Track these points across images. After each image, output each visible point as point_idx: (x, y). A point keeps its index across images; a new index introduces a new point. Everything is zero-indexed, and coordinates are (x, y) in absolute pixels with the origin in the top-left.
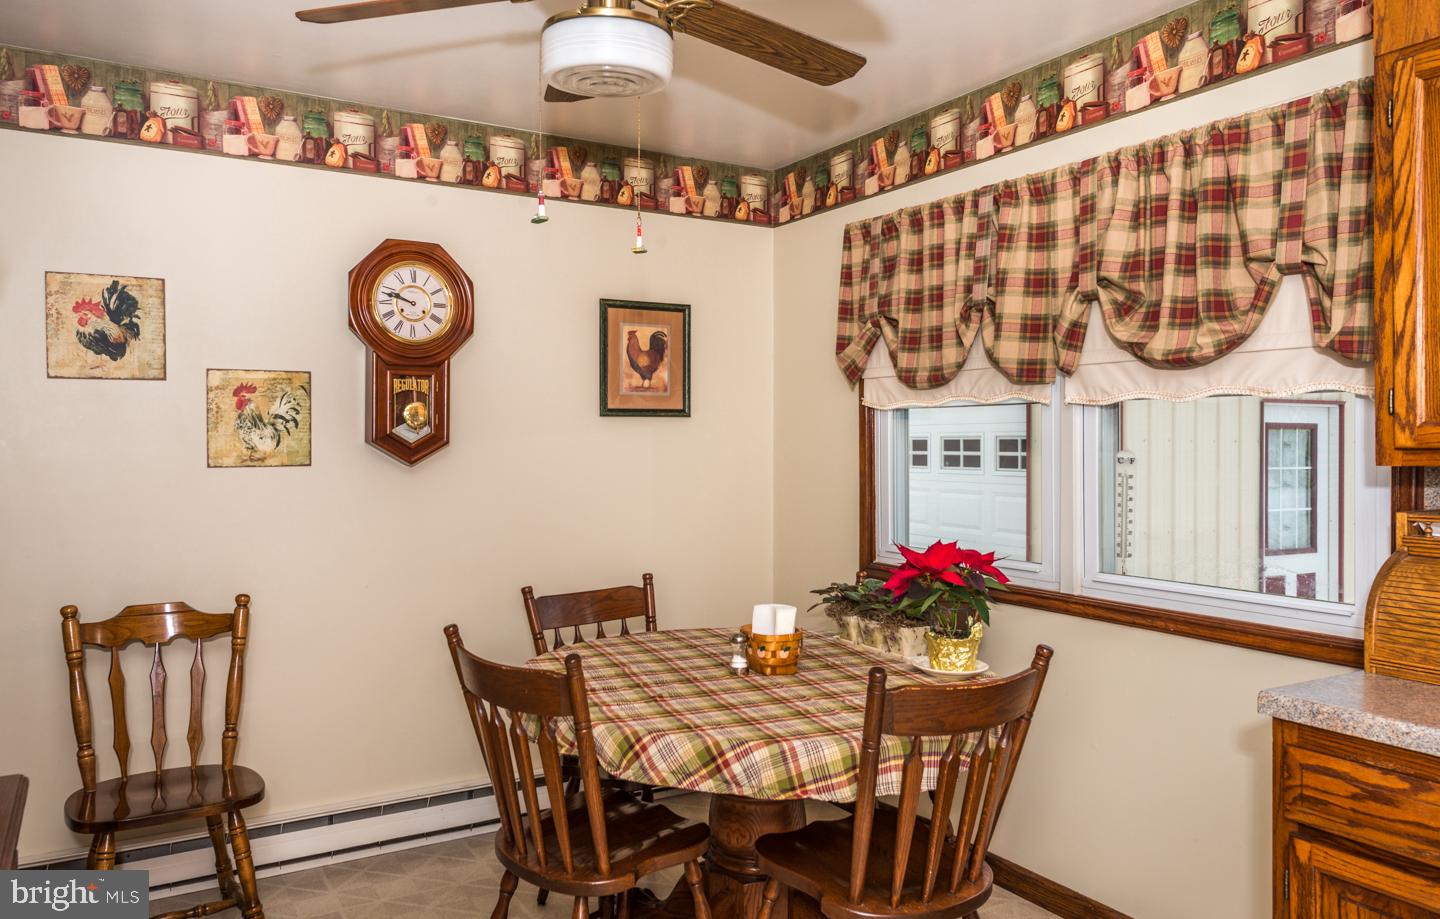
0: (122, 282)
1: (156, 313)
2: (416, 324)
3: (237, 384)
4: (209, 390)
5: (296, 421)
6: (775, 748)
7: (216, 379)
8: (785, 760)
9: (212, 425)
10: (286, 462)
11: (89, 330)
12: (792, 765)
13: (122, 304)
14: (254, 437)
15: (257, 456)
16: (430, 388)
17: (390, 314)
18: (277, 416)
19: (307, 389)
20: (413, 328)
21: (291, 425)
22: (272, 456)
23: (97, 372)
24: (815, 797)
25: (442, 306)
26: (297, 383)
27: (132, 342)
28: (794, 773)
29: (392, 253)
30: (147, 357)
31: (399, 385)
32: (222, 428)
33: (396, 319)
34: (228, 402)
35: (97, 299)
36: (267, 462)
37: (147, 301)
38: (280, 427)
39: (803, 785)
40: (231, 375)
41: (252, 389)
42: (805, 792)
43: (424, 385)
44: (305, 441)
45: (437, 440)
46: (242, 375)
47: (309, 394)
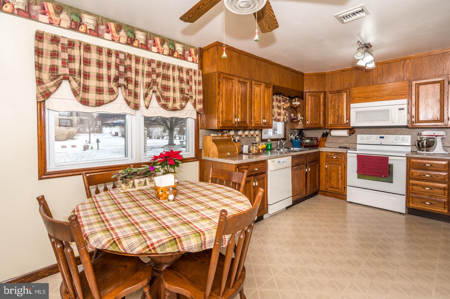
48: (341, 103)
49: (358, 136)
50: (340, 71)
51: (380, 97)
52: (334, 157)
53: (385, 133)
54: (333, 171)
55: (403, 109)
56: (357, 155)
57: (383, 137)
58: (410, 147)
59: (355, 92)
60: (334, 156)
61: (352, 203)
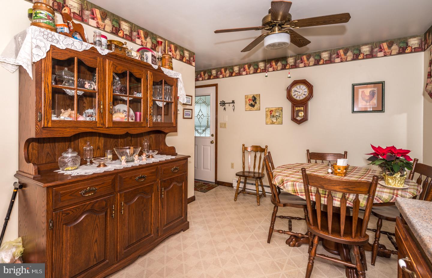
0: (254, 95)
1: (259, 100)
2: (300, 96)
3: (270, 110)
4: (266, 111)
5: (280, 116)
6: (293, 183)
7: (267, 110)
8: (294, 186)
9: (266, 117)
10: (278, 123)
11: (250, 103)
12: (295, 187)
13: (254, 99)
14: (273, 119)
15: (273, 122)
16: (304, 109)
17: (295, 95)
18: (277, 116)
19: (282, 110)
20: (299, 97)
21: (279, 117)
22: (276, 122)
23: (251, 110)
24: (300, 196)
25: (306, 92)
26: (280, 110)
27: (256, 104)
28: (295, 189)
29: (296, 83)
30: (258, 107)
31: (297, 109)
32: (268, 117)
33: (296, 96)
34: (269, 113)
35: (251, 98)
36: (275, 124)
37: (257, 98)
38: (277, 117)
39: (298, 193)
40: (269, 109)
41: (272, 111)
42: (298, 194)
43: (302, 108)
44: (281, 120)
45: (305, 119)
46: (271, 109)
47: (282, 111)
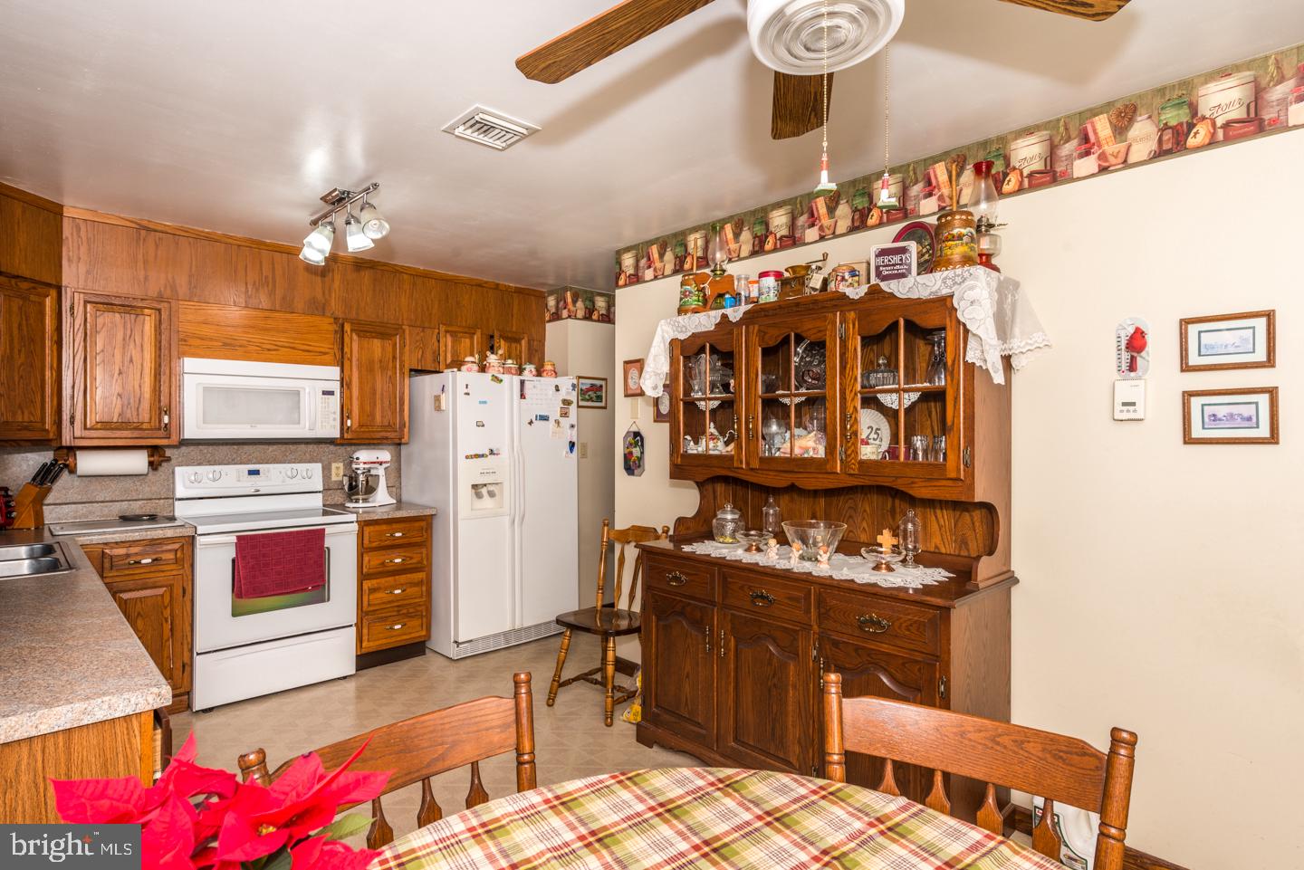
48: (139, 349)
49: (178, 469)
50: (134, 225)
51: (269, 350)
52: (144, 561)
53: (256, 458)
54: (139, 614)
55: (331, 393)
56: (238, 537)
57: (256, 472)
58: (320, 496)
59: (190, 317)
60: (144, 555)
61: (211, 710)
